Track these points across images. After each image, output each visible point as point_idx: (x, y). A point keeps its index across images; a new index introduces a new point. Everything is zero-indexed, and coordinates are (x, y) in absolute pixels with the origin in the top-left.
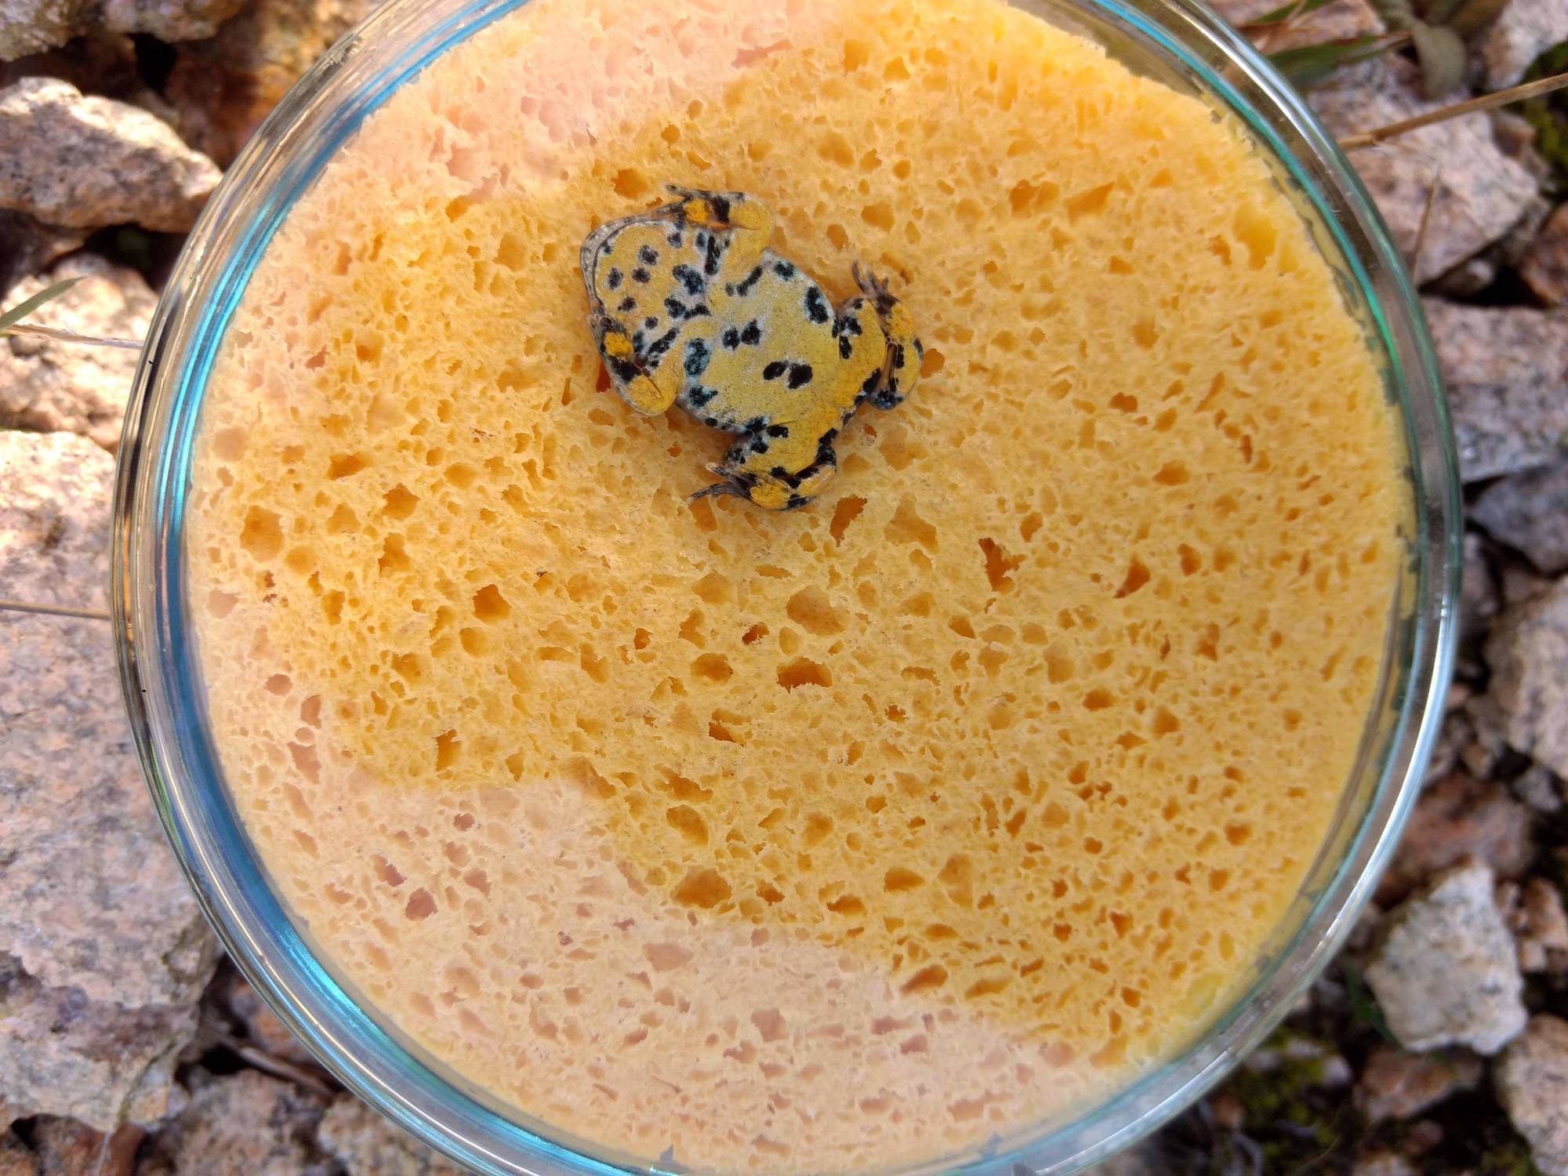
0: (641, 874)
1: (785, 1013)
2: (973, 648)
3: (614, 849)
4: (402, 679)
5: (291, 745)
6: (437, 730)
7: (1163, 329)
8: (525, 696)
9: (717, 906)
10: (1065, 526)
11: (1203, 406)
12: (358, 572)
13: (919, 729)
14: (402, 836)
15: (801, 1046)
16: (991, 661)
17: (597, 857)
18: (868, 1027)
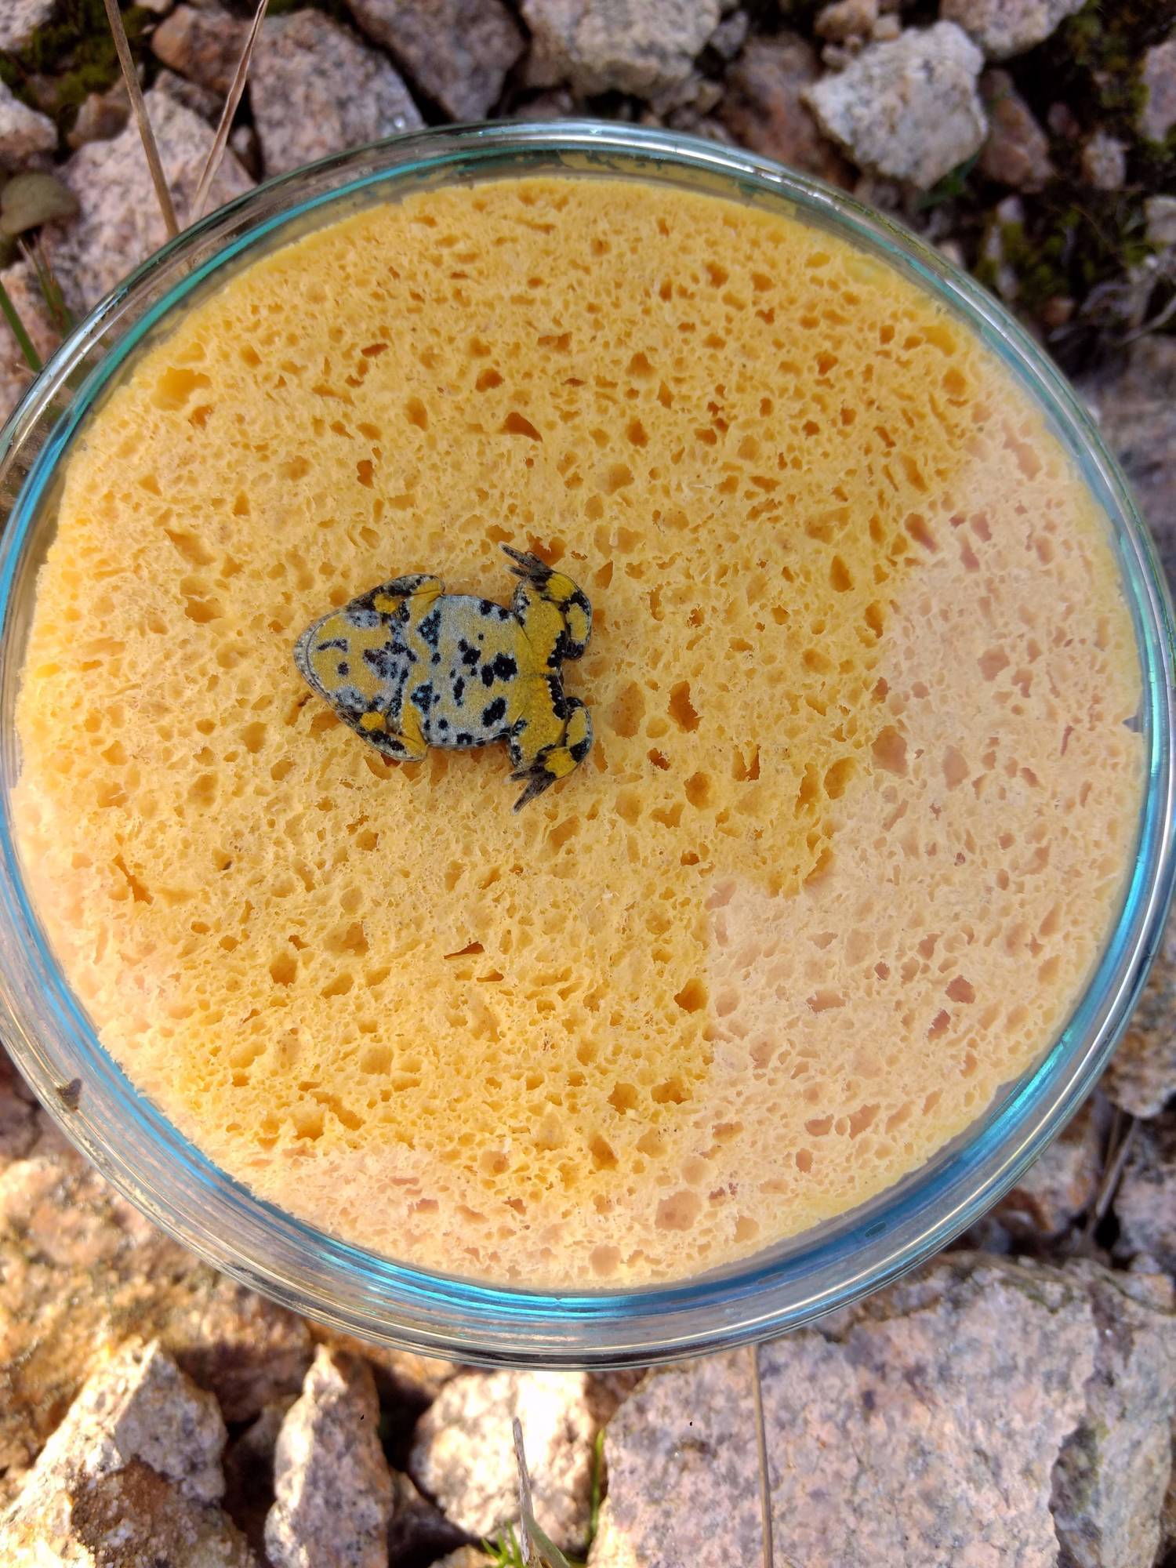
0: (890, 808)
1: (980, 652)
2: (621, 561)
3: (876, 837)
4: (775, 1057)
5: (853, 1136)
6: (809, 1016)
7: (288, 453)
8: (764, 947)
9: (903, 735)
10: (490, 503)
11: (348, 400)
12: (694, 1118)
13: (706, 593)
14: (907, 1022)
15: (1005, 631)
16: (627, 541)
17: (885, 850)
18: (974, 576)
